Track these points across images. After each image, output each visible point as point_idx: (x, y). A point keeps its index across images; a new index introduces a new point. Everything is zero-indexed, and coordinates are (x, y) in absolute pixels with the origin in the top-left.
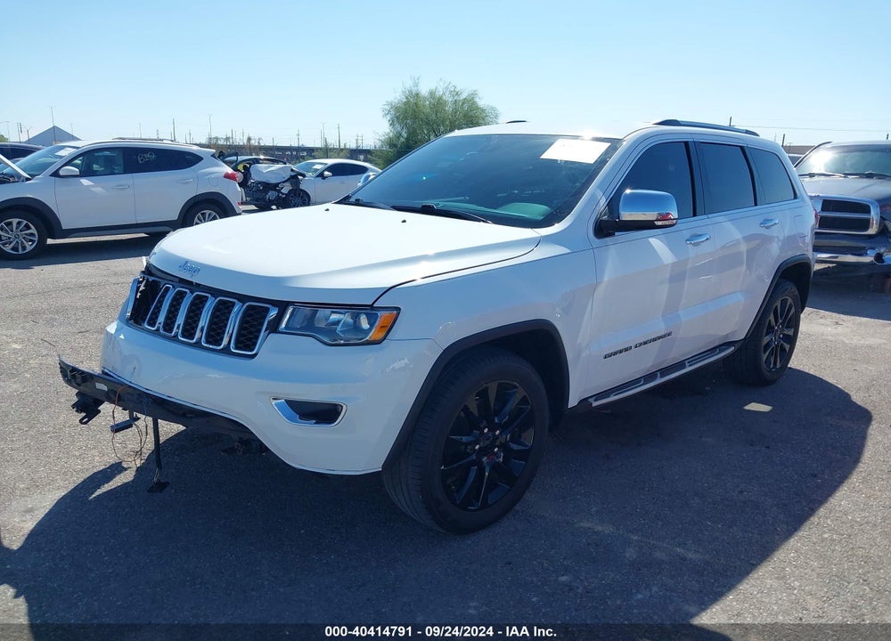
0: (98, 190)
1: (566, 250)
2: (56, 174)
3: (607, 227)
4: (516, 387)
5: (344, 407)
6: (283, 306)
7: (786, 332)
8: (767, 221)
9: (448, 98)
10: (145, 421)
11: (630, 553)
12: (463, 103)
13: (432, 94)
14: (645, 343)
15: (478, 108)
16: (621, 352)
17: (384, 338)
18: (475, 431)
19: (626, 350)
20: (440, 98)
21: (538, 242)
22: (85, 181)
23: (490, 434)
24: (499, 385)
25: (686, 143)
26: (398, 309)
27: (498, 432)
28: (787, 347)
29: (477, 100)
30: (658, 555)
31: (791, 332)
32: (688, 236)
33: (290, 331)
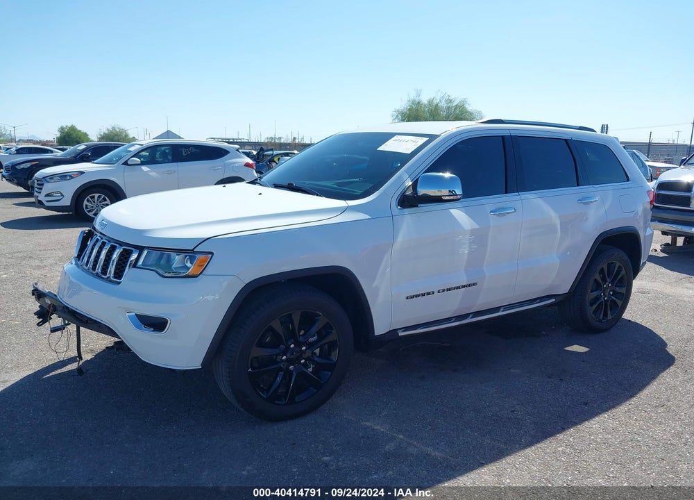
0: (153, 174)
1: (368, 217)
2: (126, 163)
3: (409, 201)
4: (320, 316)
5: (169, 320)
6: (140, 249)
7: (617, 289)
8: (584, 198)
9: (443, 104)
10: (72, 328)
11: (390, 447)
12: (455, 109)
13: (430, 102)
14: (448, 290)
15: (467, 112)
16: (423, 295)
17: (201, 273)
18: (281, 346)
19: (429, 294)
20: (437, 105)
21: (345, 210)
22: (145, 168)
23: (297, 349)
24: (302, 312)
25: (503, 137)
26: (212, 253)
27: (304, 348)
28: (619, 303)
29: (466, 106)
30: (411, 450)
31: (623, 290)
32: (493, 209)
33: (145, 267)
